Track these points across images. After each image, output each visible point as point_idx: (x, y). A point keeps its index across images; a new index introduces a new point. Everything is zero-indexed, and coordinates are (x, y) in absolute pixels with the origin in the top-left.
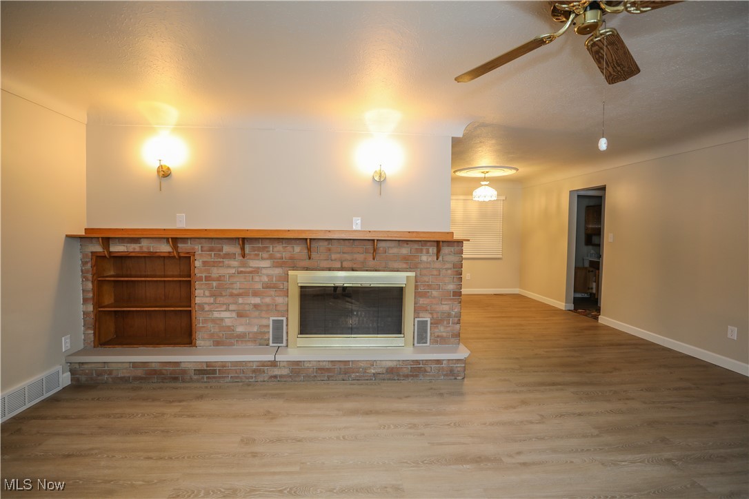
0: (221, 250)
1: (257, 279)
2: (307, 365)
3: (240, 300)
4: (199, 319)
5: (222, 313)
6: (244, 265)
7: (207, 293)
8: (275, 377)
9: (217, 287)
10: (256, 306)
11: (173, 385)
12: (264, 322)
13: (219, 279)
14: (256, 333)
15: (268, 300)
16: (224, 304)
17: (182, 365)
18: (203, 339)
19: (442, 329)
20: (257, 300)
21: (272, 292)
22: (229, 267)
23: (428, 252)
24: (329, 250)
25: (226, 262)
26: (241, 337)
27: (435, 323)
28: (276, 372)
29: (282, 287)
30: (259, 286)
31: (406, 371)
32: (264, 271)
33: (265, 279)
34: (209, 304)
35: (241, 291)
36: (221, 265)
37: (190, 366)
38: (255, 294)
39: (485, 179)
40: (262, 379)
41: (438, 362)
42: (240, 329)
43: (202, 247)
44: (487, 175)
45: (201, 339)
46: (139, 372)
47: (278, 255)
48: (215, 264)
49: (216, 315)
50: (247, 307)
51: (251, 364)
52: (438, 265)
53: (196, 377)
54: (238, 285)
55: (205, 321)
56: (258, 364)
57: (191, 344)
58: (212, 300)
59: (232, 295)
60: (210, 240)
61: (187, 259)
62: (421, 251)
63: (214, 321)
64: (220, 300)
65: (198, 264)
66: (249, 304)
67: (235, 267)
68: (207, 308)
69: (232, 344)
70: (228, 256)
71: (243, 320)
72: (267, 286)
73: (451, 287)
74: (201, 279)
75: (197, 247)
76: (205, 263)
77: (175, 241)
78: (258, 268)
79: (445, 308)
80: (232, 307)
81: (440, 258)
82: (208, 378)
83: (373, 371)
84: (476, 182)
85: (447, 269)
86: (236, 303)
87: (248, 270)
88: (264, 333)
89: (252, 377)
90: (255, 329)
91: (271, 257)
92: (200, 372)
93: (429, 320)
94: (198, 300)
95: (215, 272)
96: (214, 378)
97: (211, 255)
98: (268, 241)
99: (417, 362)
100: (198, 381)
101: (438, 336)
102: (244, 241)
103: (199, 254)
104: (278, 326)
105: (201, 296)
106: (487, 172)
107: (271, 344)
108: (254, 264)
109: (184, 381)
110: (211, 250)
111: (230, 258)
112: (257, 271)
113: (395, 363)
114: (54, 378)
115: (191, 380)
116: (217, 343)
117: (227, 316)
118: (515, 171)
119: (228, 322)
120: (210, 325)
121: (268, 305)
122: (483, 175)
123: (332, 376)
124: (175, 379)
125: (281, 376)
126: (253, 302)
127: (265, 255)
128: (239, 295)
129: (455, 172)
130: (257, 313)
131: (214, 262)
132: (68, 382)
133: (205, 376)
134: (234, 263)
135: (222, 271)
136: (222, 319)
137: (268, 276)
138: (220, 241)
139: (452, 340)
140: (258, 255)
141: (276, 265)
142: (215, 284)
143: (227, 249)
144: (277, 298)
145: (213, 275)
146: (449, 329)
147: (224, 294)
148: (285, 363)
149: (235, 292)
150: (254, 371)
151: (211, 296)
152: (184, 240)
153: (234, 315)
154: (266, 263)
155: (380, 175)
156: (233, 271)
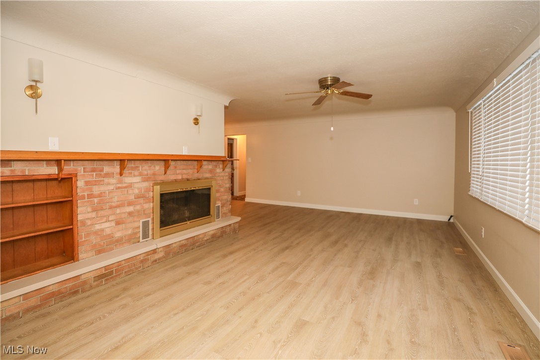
0: (102, 170)
1: (130, 192)
3: (118, 211)
4: (82, 235)
5: (103, 224)
6: (120, 182)
7: (89, 209)
8: (156, 261)
9: (99, 203)
10: (130, 214)
11: (73, 298)
12: (136, 225)
13: (100, 195)
14: (130, 235)
15: (138, 207)
16: (104, 216)
17: (83, 277)
18: (86, 251)
19: (225, 209)
20: (131, 209)
21: (141, 200)
22: (109, 184)
23: (219, 167)
25: (106, 180)
26: (119, 242)
28: (157, 256)
29: (148, 196)
30: (132, 197)
31: (219, 234)
32: (136, 186)
33: (136, 191)
34: (91, 219)
35: (118, 203)
36: (102, 183)
38: (130, 204)
40: (147, 266)
42: (118, 235)
43: (84, 168)
45: (83, 253)
46: (33, 302)
47: (145, 172)
48: (96, 183)
49: (98, 227)
50: (123, 216)
51: (138, 257)
53: (96, 283)
54: (116, 199)
55: (88, 235)
56: (144, 255)
57: (76, 259)
58: (94, 215)
59: (111, 208)
60: (92, 162)
62: (216, 166)
63: (96, 233)
64: (101, 213)
65: (80, 183)
66: (125, 213)
67: (113, 184)
68: (89, 222)
69: (112, 249)
70: (108, 175)
71: (120, 227)
72: (138, 197)
74: (83, 197)
75: (80, 169)
76: (87, 183)
77: (58, 162)
78: (131, 183)
79: (226, 197)
80: (111, 218)
81: (225, 170)
82: (106, 280)
83: (206, 239)
86: (114, 214)
87: (124, 185)
88: (136, 233)
89: (140, 267)
90: (130, 232)
91: (140, 174)
92: (99, 277)
93: (220, 205)
94: (80, 217)
95: (96, 190)
96: (111, 278)
97: (93, 175)
98: (138, 162)
100: (97, 286)
101: (224, 213)
103: (82, 175)
104: (146, 224)
105: (83, 212)
107: (141, 240)
108: (129, 180)
109: (83, 291)
110: (93, 170)
111: (110, 177)
112: (130, 186)
115: (91, 287)
116: (99, 252)
117: (107, 226)
119: (108, 231)
120: (93, 238)
121: (138, 211)
123: (187, 249)
124: (75, 293)
125: (159, 259)
126: (127, 211)
127: (136, 173)
128: (117, 207)
130: (131, 219)
131: (95, 181)
133: (104, 280)
134: (112, 181)
135: (103, 188)
136: (102, 230)
137: (138, 189)
138: (101, 163)
140: (131, 173)
141: (144, 180)
142: (96, 200)
143: (107, 169)
144: (145, 205)
145: (94, 193)
146: (228, 208)
147: (104, 208)
148: (161, 249)
149: (114, 204)
150: (142, 261)
151: (93, 211)
152: (67, 162)
153: (113, 224)
154: (138, 179)
155: (196, 121)
156: (111, 187)
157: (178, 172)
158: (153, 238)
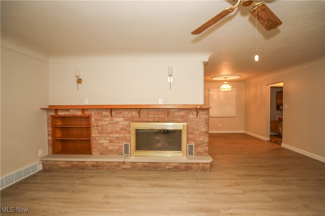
0: (102, 114)
1: (117, 126)
2: (138, 164)
3: (111, 135)
4: (94, 143)
5: (103, 140)
6: (112, 120)
7: (97, 132)
8: (125, 169)
9: (101, 130)
10: (117, 138)
11: (82, 171)
12: (121, 145)
13: (102, 126)
14: (117, 150)
15: (122, 135)
16: (104, 137)
17: (86, 163)
18: (95, 152)
19: (200, 148)
20: (117, 135)
21: (124, 132)
22: (106, 121)
23: (193, 114)
24: (148, 113)
25: (104, 119)
26: (111, 151)
27: (197, 146)
28: (125, 166)
29: (128, 130)
30: (118, 129)
31: (183, 168)
32: (120, 123)
33: (121, 126)
34: (98, 137)
35: (111, 131)
36: (102, 120)
37: (89, 163)
38: (117, 133)
39: (225, 81)
40: (119, 170)
41: (198, 164)
42: (111, 148)
43: (94, 112)
44: (227, 79)
45: (94, 152)
46: (69, 165)
47: (126, 116)
48: (100, 120)
49: (101, 141)
50: (113, 138)
51: (114, 163)
52: (197, 119)
53: (92, 168)
54: (109, 129)
55: (96, 144)
56: (117, 163)
57: (90, 154)
58: (99, 135)
59: (107, 133)
60: (98, 110)
61: (88, 118)
62: (189, 113)
63: (100, 144)
64: (102, 135)
65: (93, 120)
66: (114, 137)
67: (108, 121)
68: (97, 138)
69: (107, 154)
70: (105, 116)
71: (112, 144)
72: (122, 129)
73: (204, 130)
74: (94, 126)
75: (92, 113)
76: (96, 119)
77: (83, 110)
78: (118, 121)
79: (201, 139)
80: (107, 138)
81: (198, 116)
82: (96, 168)
83: (168, 167)
85: (202, 121)
86: (109, 136)
87: (114, 122)
88: (121, 150)
89: (115, 169)
90: (117, 148)
91: (123, 117)
92: (93, 166)
93: (194, 144)
94: (93, 135)
95: (100, 123)
96: (99, 168)
97: (98, 116)
98: (122, 110)
99: (188, 163)
100: (92, 170)
101: (198, 152)
102: (111, 109)
103: (93, 116)
104: (126, 146)
105: (94, 133)
107: (124, 154)
108: (116, 119)
109: (86, 169)
110: (98, 114)
111: (106, 117)
112: (117, 123)
113: (177, 164)
114: (35, 167)
115: (90, 169)
116: (101, 154)
117: (105, 142)
118: (240, 77)
119: (105, 145)
120: (98, 146)
121: (122, 138)
122: (224, 79)
123: (149, 169)
124: (83, 169)
125: (127, 169)
126: (116, 136)
127: (121, 116)
128: (110, 133)
129: (212, 78)
130: (118, 141)
131: (99, 119)
132: (41, 169)
133: (95, 168)
134: (108, 119)
135: (103, 123)
136: (103, 143)
137: (122, 125)
138: (102, 110)
139: (205, 154)
140: (118, 116)
141: (126, 120)
142: (100, 128)
143: (105, 113)
144: (126, 134)
145: (99, 125)
146: (203, 149)
147: (104, 132)
148: (129, 163)
149: (108, 132)
150: (116, 166)
151: (98, 133)
152: (87, 109)
153: (108, 141)
154: (121, 119)
156: (107, 123)
157: (150, 116)
158: (130, 155)
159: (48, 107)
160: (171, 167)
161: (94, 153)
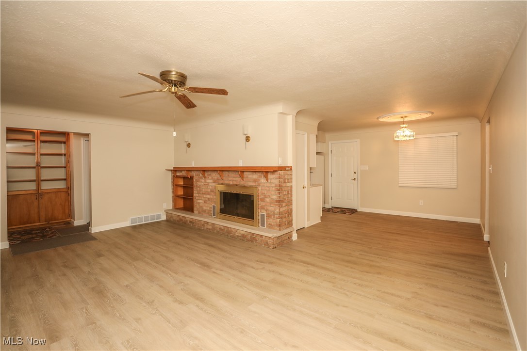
0: (199, 175)
1: (209, 187)
3: (205, 196)
4: (195, 202)
5: (200, 200)
8: (208, 229)
10: (208, 199)
12: (210, 206)
13: (199, 187)
15: (211, 197)
16: (200, 197)
19: (271, 220)
20: (208, 196)
21: (213, 193)
22: (201, 182)
23: (264, 178)
24: (229, 175)
26: (205, 212)
27: (268, 216)
28: (208, 227)
29: (215, 191)
30: (209, 191)
32: (211, 184)
33: (211, 188)
35: (205, 192)
37: (188, 219)
38: (208, 194)
39: (404, 123)
40: (205, 229)
42: (205, 208)
43: (195, 174)
44: (406, 119)
47: (214, 178)
50: (206, 199)
51: (202, 222)
52: (268, 185)
54: (204, 190)
57: (192, 211)
58: (198, 195)
59: (202, 194)
60: (197, 171)
61: (192, 178)
63: (198, 203)
64: (200, 195)
65: (194, 180)
68: (197, 198)
69: (202, 214)
70: (201, 177)
71: (205, 204)
72: (211, 191)
73: (275, 197)
74: (195, 186)
76: (196, 180)
77: (189, 172)
79: (272, 209)
80: (203, 199)
81: (269, 181)
84: (397, 125)
85: (272, 187)
86: (203, 197)
87: (206, 183)
88: (211, 211)
89: (202, 227)
90: (208, 209)
91: (212, 179)
93: (265, 214)
94: (195, 195)
97: (197, 177)
98: (211, 171)
101: (270, 224)
102: (204, 171)
103: (195, 177)
104: (214, 208)
105: (195, 193)
106: (406, 117)
107: (212, 216)
108: (208, 181)
109: (187, 225)
110: (197, 175)
111: (202, 179)
112: (208, 184)
114: (159, 216)
116: (199, 213)
118: (431, 115)
119: (202, 205)
120: (197, 205)
121: (211, 199)
122: (402, 120)
125: (210, 229)
127: (210, 177)
128: (204, 194)
129: (378, 118)
130: (209, 202)
131: (198, 180)
132: (165, 219)
134: (203, 181)
135: (200, 184)
136: (200, 203)
137: (212, 186)
138: (199, 171)
139: (276, 227)
141: (214, 182)
142: (198, 189)
143: (201, 175)
145: (198, 185)
146: (274, 221)
147: (200, 193)
148: (211, 224)
149: (203, 192)
150: (203, 225)
151: (198, 193)
152: (191, 171)
153: (203, 202)
154: (211, 181)
155: (248, 139)
156: (202, 184)
157: (230, 179)
158: (216, 217)
159: (173, 169)
160: (239, 235)
161: (195, 211)
